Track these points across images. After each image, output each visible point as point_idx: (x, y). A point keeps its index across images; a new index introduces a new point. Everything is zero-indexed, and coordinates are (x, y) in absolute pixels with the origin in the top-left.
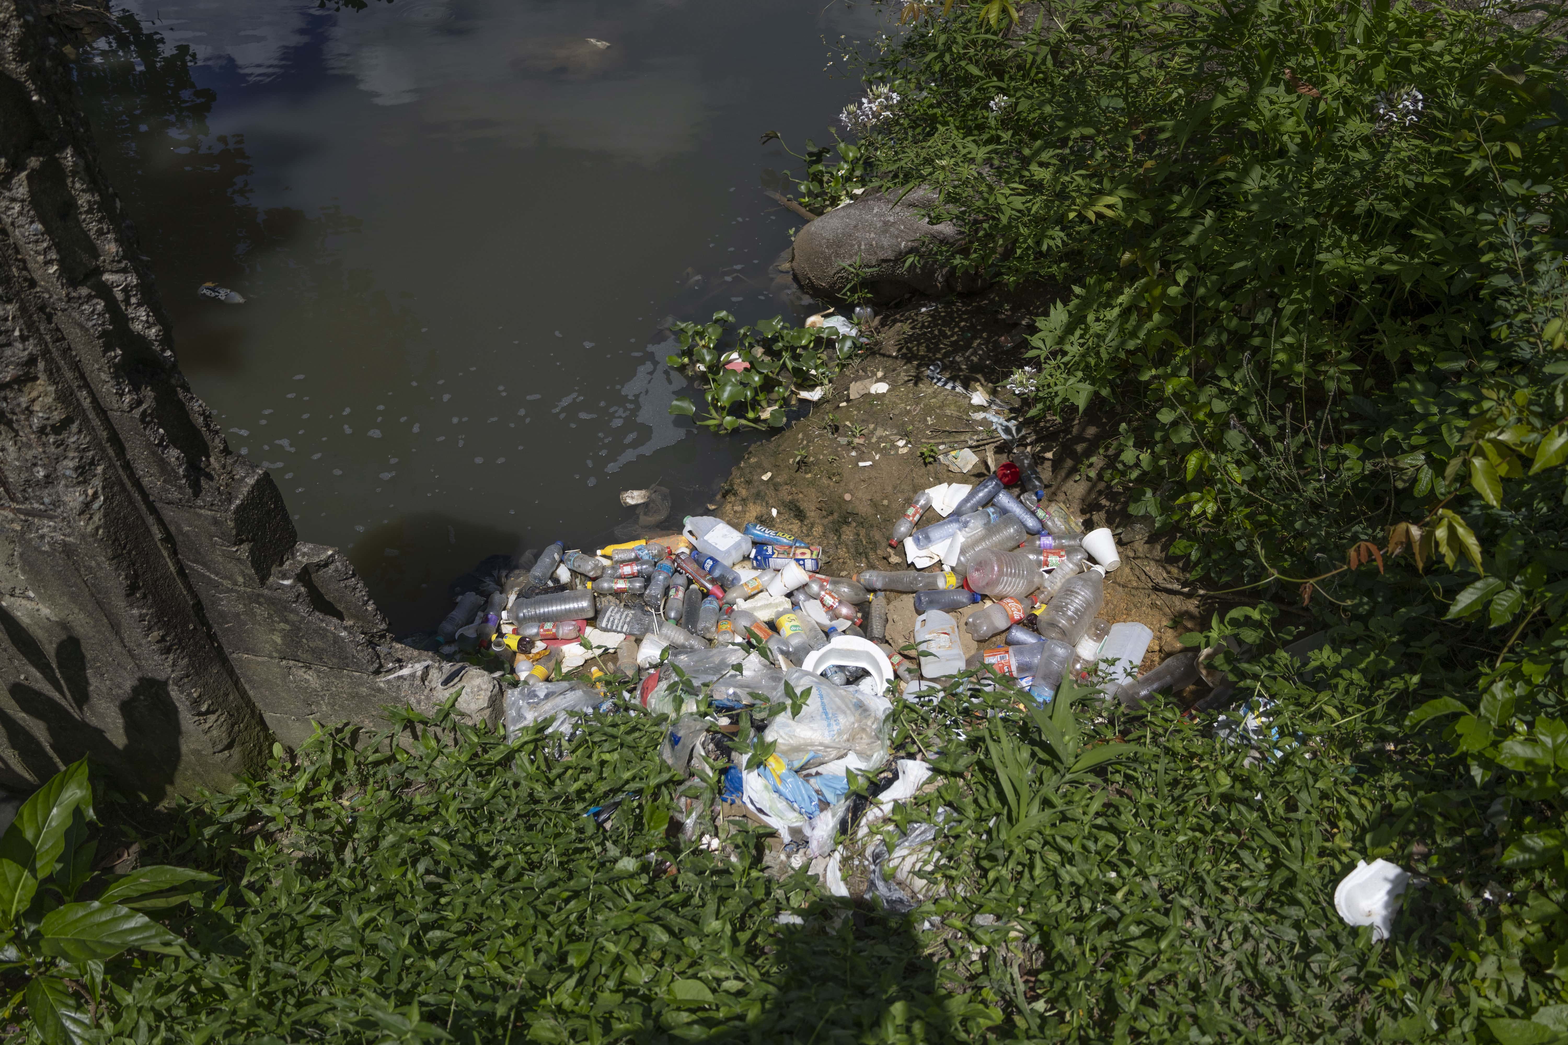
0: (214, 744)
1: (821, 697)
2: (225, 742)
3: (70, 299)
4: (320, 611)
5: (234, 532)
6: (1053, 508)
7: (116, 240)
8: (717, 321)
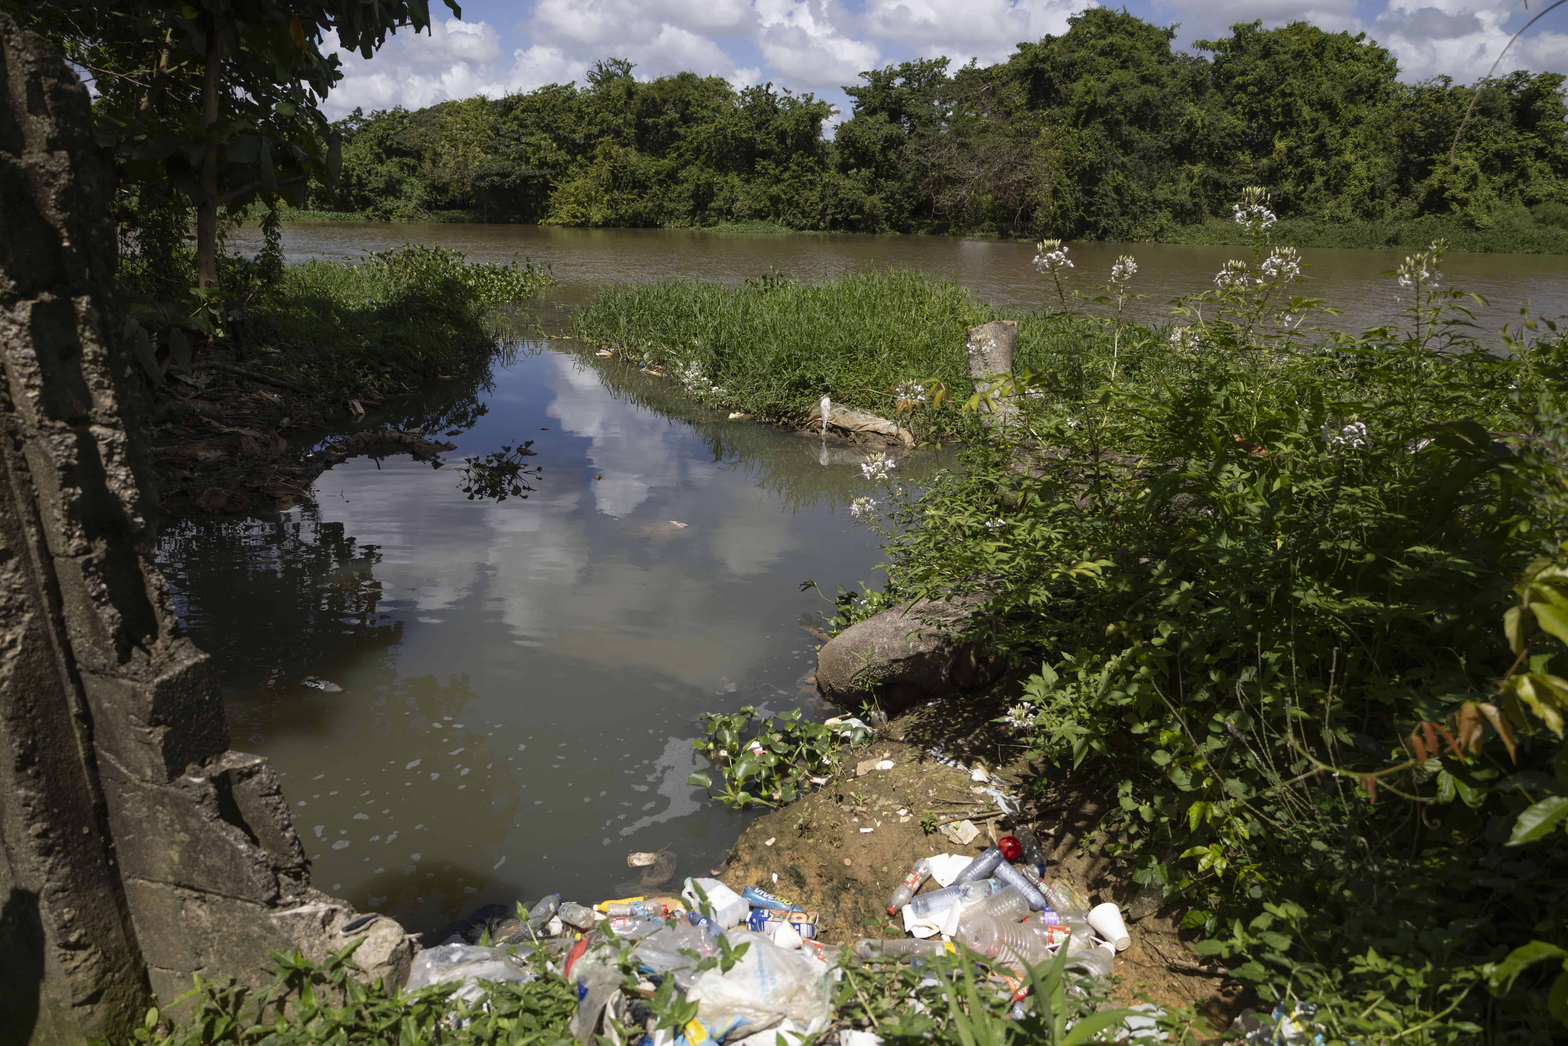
0: (75, 993)
1: (760, 954)
2: (89, 992)
3: (41, 427)
4: (225, 820)
5: (151, 707)
6: (1057, 884)
7: (114, 397)
8: (744, 713)
